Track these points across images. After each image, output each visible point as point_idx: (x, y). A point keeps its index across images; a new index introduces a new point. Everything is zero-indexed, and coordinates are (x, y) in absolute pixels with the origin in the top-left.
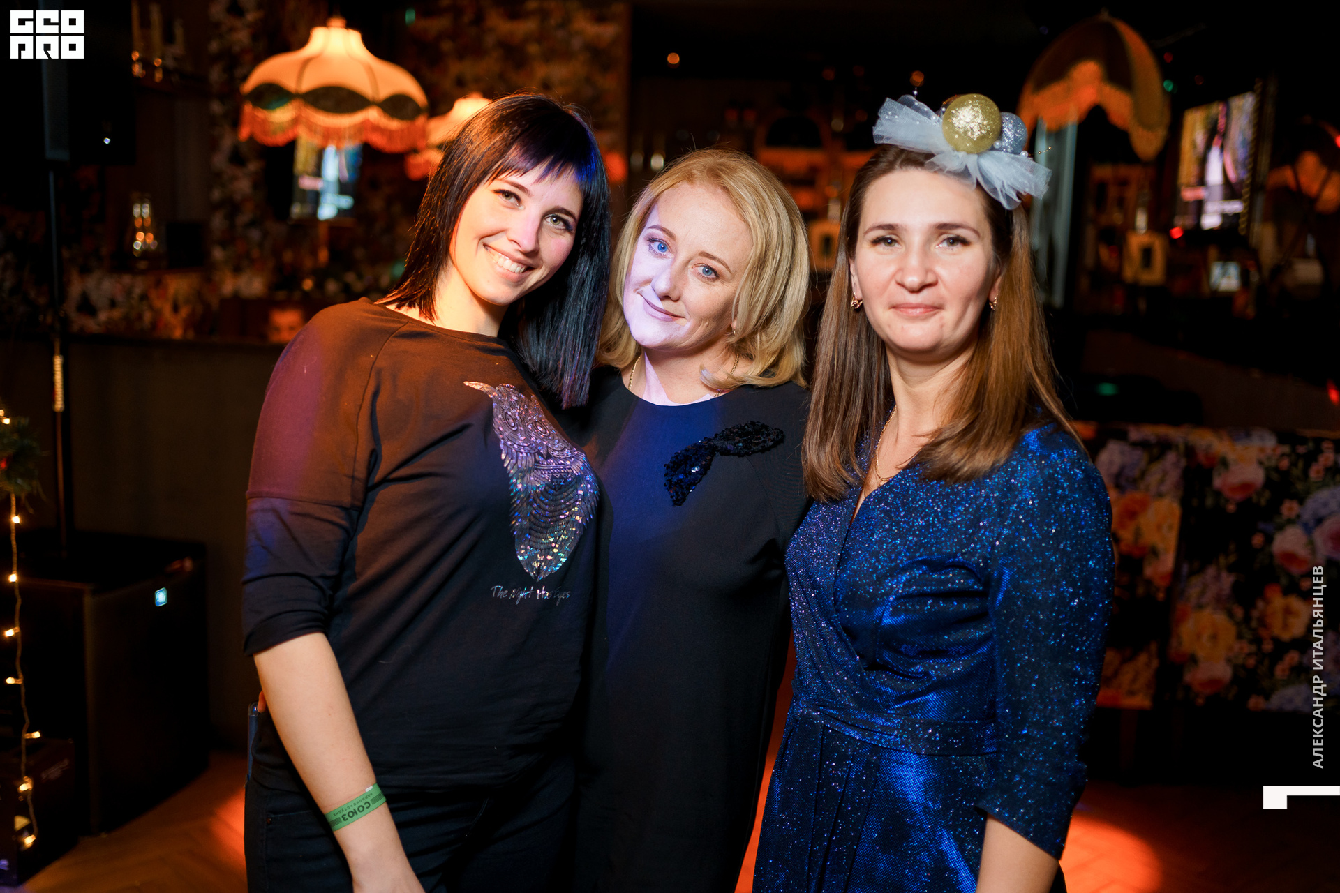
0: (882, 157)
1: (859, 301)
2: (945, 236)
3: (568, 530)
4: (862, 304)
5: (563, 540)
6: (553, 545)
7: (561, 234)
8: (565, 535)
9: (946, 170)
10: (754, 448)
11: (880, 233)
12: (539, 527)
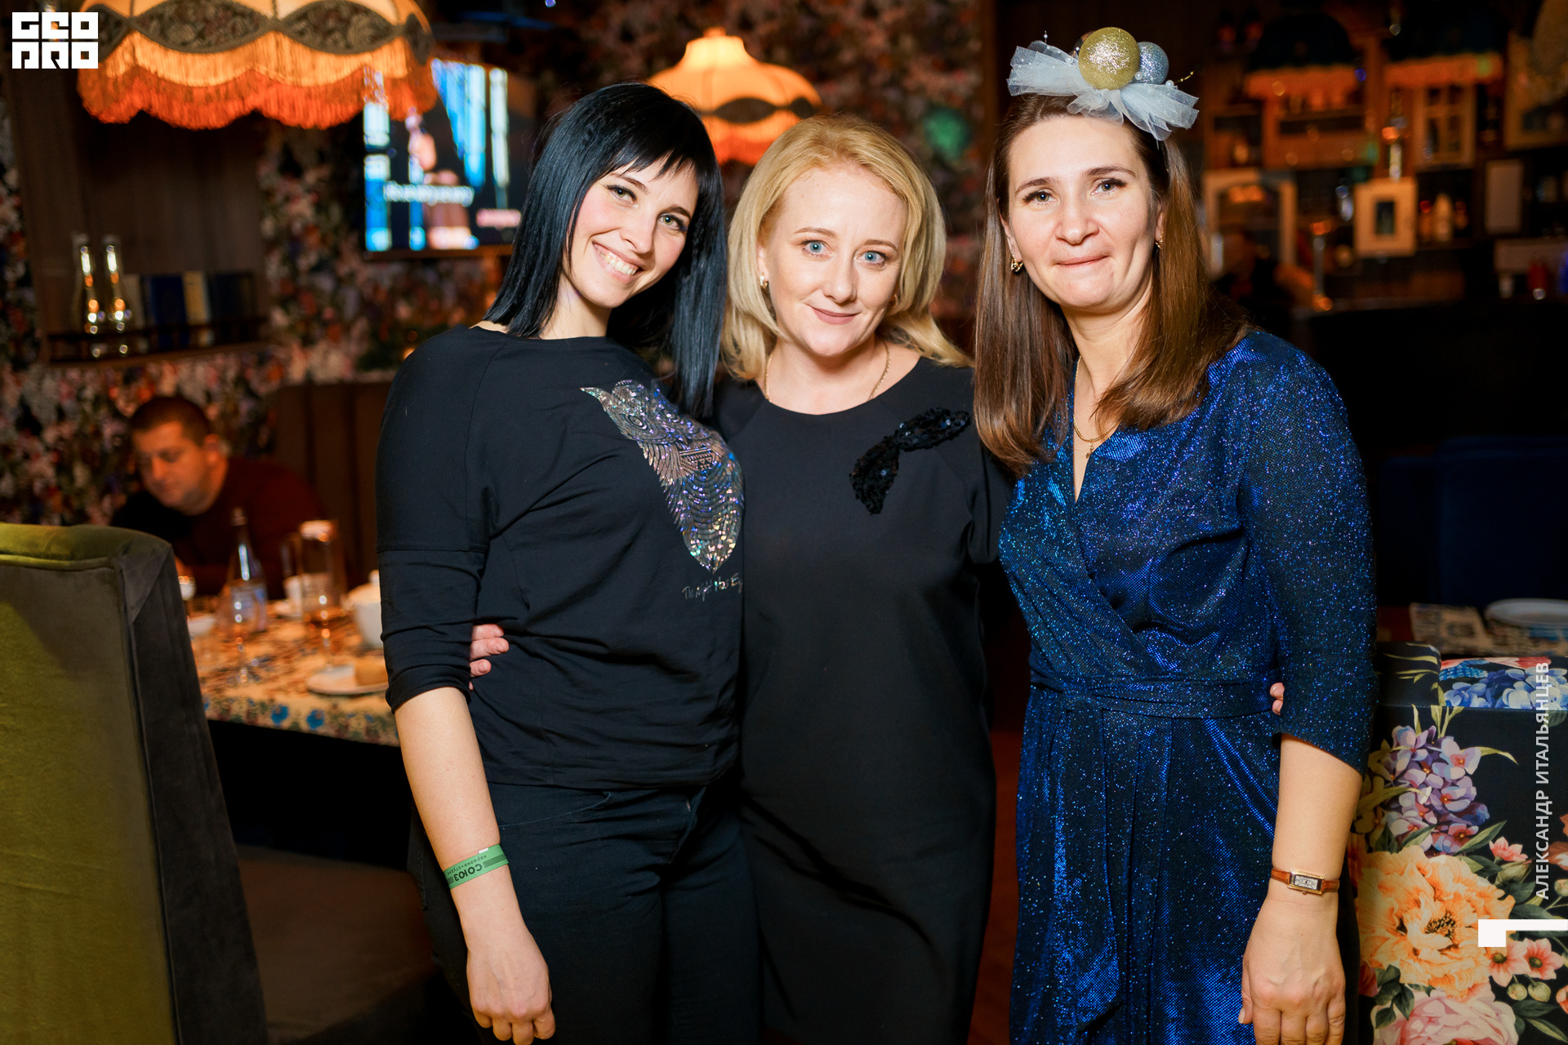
0: (1022, 111)
1: (1019, 263)
2: (1100, 181)
3: (730, 515)
4: (1023, 266)
5: (728, 526)
6: (720, 533)
7: (674, 235)
8: (729, 520)
9: (1091, 109)
10: (941, 437)
11: (1032, 189)
12: (703, 518)
